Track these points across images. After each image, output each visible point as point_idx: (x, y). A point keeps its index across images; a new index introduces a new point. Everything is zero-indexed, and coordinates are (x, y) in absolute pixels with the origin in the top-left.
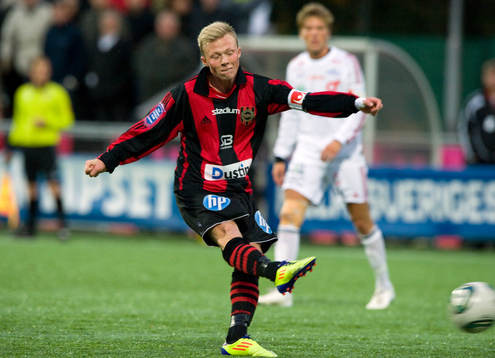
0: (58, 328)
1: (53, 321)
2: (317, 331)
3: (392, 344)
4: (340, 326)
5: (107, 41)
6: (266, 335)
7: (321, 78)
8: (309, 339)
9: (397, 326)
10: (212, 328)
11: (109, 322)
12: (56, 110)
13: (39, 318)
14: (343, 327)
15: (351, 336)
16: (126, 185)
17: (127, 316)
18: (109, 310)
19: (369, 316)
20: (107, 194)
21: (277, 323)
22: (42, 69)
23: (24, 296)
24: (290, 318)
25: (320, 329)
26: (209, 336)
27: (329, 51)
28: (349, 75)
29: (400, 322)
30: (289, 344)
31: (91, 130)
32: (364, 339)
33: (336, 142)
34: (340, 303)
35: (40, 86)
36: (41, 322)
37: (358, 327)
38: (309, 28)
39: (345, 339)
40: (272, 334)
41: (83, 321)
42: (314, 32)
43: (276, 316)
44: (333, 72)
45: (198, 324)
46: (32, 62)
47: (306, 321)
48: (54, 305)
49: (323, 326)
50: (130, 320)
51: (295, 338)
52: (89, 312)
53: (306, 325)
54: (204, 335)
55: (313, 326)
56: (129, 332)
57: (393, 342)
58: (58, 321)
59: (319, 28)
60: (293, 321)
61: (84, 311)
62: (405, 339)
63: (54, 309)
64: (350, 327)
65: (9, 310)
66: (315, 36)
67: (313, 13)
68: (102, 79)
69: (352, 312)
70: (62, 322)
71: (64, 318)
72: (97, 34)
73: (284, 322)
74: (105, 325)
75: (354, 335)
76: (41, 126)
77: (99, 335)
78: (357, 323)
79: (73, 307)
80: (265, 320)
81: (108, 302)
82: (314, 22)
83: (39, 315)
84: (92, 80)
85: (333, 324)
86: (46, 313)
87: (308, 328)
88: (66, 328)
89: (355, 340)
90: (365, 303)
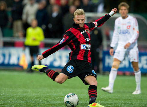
0: (40, 100)
1: (38, 98)
2: (117, 101)
3: (140, 105)
4: (124, 99)
5: (55, 14)
6: (102, 102)
7: (125, 24)
8: (115, 103)
9: (141, 99)
10: (86, 100)
11: (55, 98)
12: (39, 35)
13: (34, 97)
14: (125, 100)
15: (127, 102)
16: (60, 57)
17: (60, 96)
18: (54, 94)
19: (133, 96)
20: (55, 60)
21: (105, 99)
22: (35, 23)
23: (29, 90)
24: (109, 97)
25: (118, 100)
26: (85, 102)
27: (128, 16)
28: (134, 24)
29: (142, 98)
30: (109, 105)
31: (49, 41)
32: (132, 103)
33: (129, 43)
34: (124, 92)
35: (34, 28)
36: (34, 98)
37: (130, 100)
38: (122, 10)
39: (126, 103)
40: (104, 102)
41: (47, 98)
42: (123, 11)
43: (105, 96)
44: (129, 23)
45: (82, 99)
46: (32, 20)
47: (114, 98)
48: (39, 93)
49: (119, 99)
50: (61, 97)
51: (111, 103)
52: (49, 95)
53: (114, 99)
54: (83, 102)
55: (116, 99)
56: (61, 101)
57: (140, 104)
58: (40, 98)
59: (125, 10)
60: (110, 98)
61: (48, 95)
62: (144, 104)
63: (39, 94)
64: (127, 100)
65: (25, 94)
66: (124, 12)
67: (123, 5)
68: (53, 26)
69: (128, 95)
70: (41, 98)
71: (41, 97)
72: (52, 12)
73: (107, 98)
74: (54, 99)
75: (128, 102)
76: (34, 40)
77: (52, 102)
78: (129, 99)
79: (44, 93)
80: (102, 98)
81: (55, 92)
82: (123, 8)
83: (34, 96)
84: (50, 26)
85: (122, 99)
86: (36, 95)
87: (115, 100)
88: (42, 100)
89: (129, 104)
90: (132, 93)
